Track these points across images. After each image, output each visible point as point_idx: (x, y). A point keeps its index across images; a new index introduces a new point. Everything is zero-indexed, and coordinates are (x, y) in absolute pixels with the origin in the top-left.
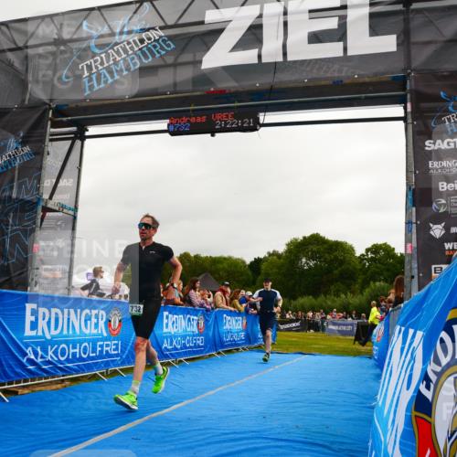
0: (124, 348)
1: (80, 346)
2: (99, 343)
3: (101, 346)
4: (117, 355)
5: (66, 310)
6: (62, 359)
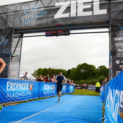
2: (27, 92)
4: (32, 96)
5: (18, 84)
6: (17, 97)
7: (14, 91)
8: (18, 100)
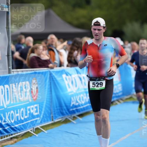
0: (41, 110)
1: (20, 111)
2: (28, 108)
3: (29, 110)
4: (38, 116)
5: (11, 85)
6: (13, 121)
7: (7, 106)
8: (15, 131)
